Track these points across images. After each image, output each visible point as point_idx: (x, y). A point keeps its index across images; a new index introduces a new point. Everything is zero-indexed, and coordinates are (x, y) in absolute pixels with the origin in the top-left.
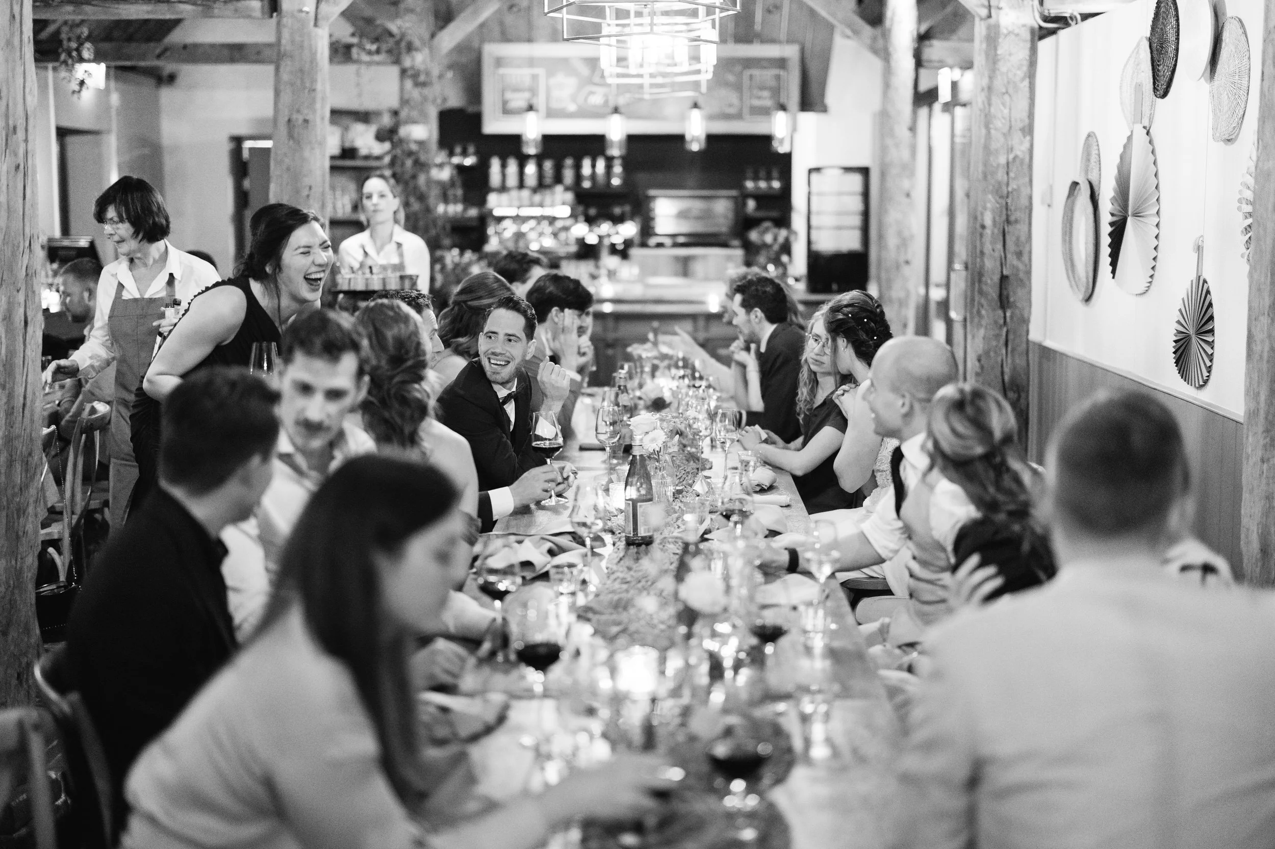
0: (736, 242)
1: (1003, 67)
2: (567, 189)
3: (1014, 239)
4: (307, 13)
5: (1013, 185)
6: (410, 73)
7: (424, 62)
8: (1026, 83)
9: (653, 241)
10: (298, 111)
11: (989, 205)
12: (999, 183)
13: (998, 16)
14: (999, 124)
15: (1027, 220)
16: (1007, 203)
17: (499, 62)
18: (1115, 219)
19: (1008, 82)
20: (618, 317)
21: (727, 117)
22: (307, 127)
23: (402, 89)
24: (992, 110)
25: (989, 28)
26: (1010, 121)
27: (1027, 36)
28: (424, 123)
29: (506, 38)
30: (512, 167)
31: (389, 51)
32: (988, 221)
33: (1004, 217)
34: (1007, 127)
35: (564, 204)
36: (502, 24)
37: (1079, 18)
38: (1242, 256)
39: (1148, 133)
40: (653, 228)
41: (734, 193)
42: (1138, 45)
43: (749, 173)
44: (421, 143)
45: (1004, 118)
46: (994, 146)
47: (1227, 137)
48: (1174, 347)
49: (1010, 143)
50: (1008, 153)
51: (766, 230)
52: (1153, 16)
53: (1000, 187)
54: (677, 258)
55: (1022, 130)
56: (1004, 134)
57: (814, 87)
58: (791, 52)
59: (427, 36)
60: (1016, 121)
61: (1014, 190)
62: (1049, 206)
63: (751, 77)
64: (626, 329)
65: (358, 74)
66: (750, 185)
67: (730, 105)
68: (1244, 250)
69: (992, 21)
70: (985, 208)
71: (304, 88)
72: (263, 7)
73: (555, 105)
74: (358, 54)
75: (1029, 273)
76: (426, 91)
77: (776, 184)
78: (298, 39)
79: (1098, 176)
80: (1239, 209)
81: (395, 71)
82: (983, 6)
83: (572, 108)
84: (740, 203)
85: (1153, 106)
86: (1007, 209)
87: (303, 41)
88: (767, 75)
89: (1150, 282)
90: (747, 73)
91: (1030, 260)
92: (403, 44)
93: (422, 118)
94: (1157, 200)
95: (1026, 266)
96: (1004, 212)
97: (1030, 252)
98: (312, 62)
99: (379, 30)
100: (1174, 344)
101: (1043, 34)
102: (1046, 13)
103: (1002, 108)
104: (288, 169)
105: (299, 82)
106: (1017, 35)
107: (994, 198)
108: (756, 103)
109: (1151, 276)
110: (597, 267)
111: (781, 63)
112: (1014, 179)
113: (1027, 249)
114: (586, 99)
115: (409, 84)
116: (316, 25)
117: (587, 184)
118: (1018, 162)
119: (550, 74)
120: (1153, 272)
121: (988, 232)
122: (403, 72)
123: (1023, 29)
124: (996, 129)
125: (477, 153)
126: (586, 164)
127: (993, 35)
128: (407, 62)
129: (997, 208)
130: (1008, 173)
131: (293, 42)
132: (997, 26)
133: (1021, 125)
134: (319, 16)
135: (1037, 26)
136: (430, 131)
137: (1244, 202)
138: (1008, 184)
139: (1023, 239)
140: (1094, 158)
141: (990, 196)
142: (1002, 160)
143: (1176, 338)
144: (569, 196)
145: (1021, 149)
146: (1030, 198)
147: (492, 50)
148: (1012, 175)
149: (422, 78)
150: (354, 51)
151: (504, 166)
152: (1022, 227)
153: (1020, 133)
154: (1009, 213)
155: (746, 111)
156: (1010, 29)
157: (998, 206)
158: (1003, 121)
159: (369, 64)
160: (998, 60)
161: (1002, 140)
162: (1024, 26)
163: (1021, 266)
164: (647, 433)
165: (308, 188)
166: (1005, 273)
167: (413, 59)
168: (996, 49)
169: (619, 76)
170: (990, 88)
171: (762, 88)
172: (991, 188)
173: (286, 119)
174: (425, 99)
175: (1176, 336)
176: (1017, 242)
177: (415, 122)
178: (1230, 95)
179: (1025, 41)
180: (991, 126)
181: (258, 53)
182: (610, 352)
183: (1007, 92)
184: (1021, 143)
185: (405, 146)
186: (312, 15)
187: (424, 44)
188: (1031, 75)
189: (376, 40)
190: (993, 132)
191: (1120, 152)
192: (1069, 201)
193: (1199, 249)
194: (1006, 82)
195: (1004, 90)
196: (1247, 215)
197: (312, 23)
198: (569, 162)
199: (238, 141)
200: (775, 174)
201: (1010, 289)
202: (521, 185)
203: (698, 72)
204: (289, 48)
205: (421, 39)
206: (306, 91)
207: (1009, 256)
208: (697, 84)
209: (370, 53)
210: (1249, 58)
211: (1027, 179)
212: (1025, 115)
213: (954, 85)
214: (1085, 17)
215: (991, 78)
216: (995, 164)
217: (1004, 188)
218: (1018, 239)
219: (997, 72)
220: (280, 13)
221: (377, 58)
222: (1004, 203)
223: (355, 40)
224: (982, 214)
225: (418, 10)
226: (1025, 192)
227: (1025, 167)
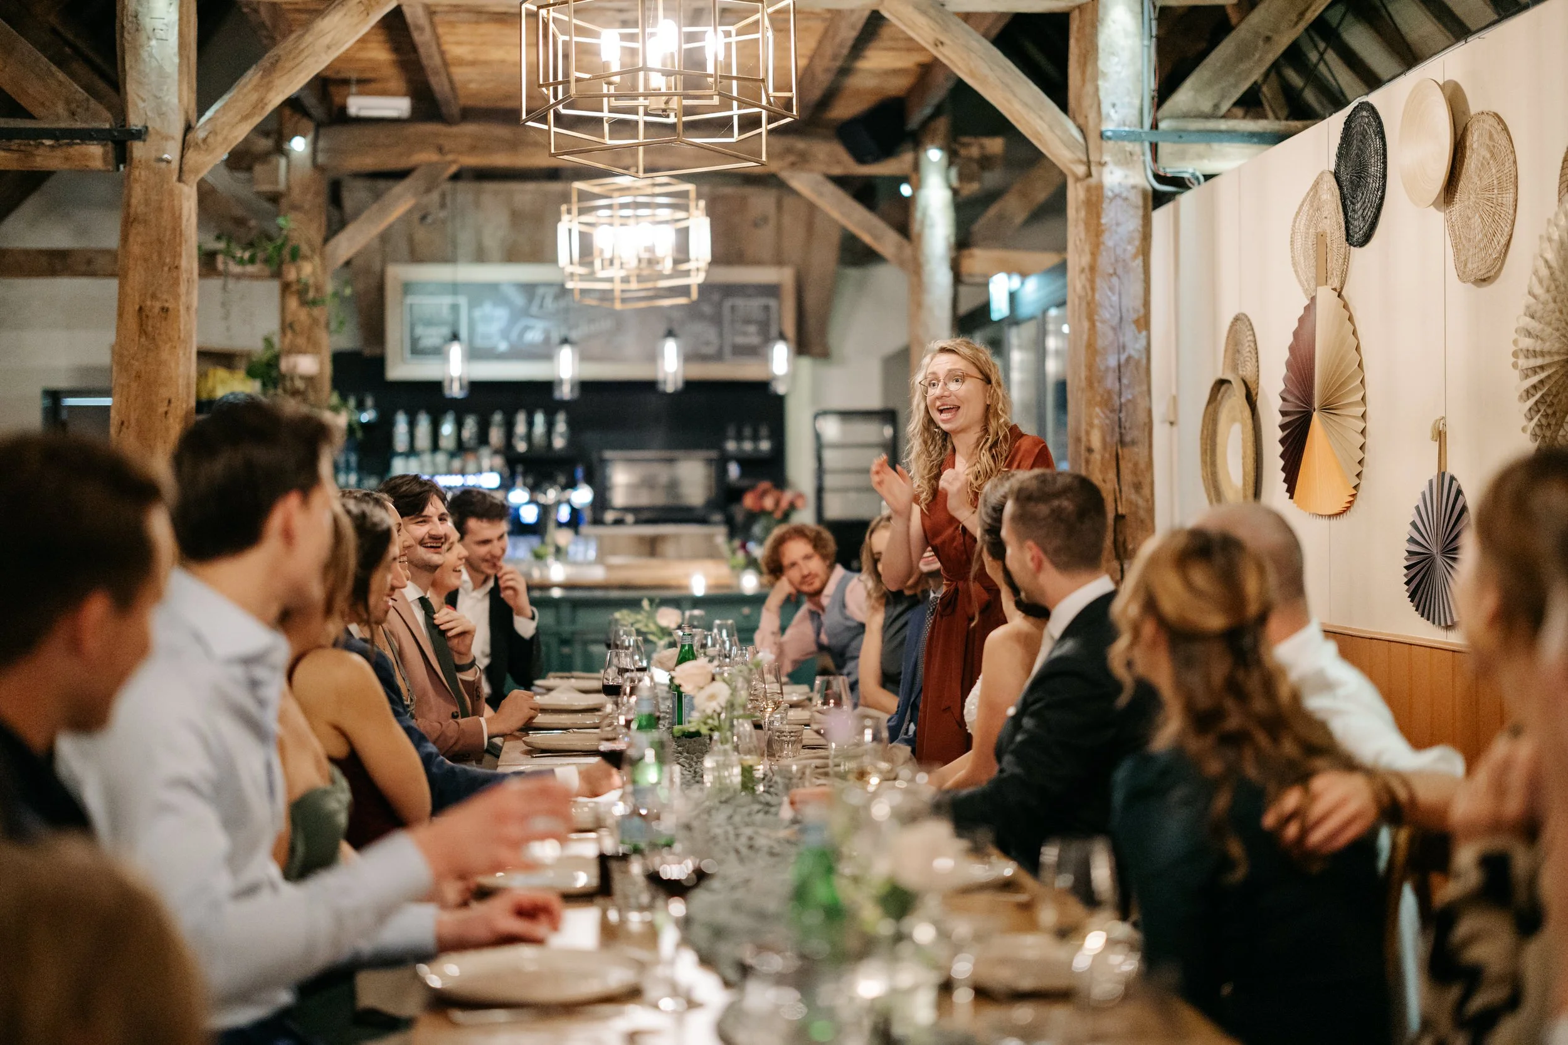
0: (717, 517)
1: (1109, 241)
2: (496, 452)
3: (1130, 465)
4: (168, 162)
5: (1127, 396)
6: (294, 288)
7: (314, 273)
8: (1139, 261)
9: (609, 516)
10: (154, 296)
11: (1096, 422)
12: (1109, 392)
13: (1100, 175)
14: (1106, 314)
15: (1147, 440)
16: (1120, 419)
17: (407, 288)
18: (1288, 419)
19: (1117, 261)
20: (576, 605)
21: (704, 358)
22: (166, 319)
23: (283, 309)
24: (1097, 296)
25: (1088, 190)
26: (1120, 310)
27: (1140, 202)
28: (312, 353)
29: (416, 257)
30: (424, 425)
31: (267, 261)
32: (1096, 441)
33: (1117, 437)
34: (1116, 319)
35: (492, 470)
36: (411, 240)
37: (1202, 179)
38: (1524, 429)
39: (1339, 295)
40: (610, 501)
41: (713, 454)
42: (1316, 184)
43: (731, 431)
44: (310, 380)
45: (1112, 306)
46: (1100, 343)
47: (1481, 274)
48: (1406, 576)
49: (1121, 340)
50: (1119, 353)
51: (764, 493)
52: (1339, 141)
53: (1110, 398)
54: (641, 539)
55: (1136, 322)
56: (1114, 329)
57: (812, 323)
58: (783, 276)
59: (318, 240)
60: (1128, 311)
61: (1129, 401)
62: (1172, 423)
63: (733, 308)
64: (588, 619)
65: (224, 288)
66: (731, 446)
67: (707, 343)
68: (1524, 422)
69: (1093, 181)
70: (1091, 425)
71: (164, 264)
72: (105, 154)
73: (479, 343)
74: (226, 264)
75: (1151, 511)
76: (316, 312)
77: (765, 445)
78: (154, 197)
79: (1255, 369)
80: (1515, 366)
81: (275, 286)
82: (1081, 162)
83: (503, 346)
84: (720, 465)
85: (1346, 259)
86: (1120, 427)
87: (161, 201)
88: (754, 305)
89: (1353, 496)
90: (728, 303)
91: (1152, 494)
92: (286, 252)
93: (312, 347)
94: (1362, 382)
95: (1147, 501)
96: (1117, 429)
97: (1152, 484)
98: (174, 229)
99: (254, 233)
100: (1405, 571)
101: (1158, 200)
102: (1161, 173)
103: (1109, 293)
104: (138, 376)
105: (155, 257)
106: (1126, 199)
107: (1104, 413)
108: (740, 340)
109: (1356, 487)
110: (543, 542)
111: (772, 290)
112: (1128, 386)
113: (1148, 480)
114: (521, 335)
115: (293, 303)
116: (180, 179)
117: (521, 447)
118: (1132, 364)
119: (473, 304)
120: (1357, 481)
121: (1097, 457)
122: (286, 287)
123: (1134, 192)
124: (1103, 322)
125: (377, 406)
126: (521, 420)
127: (1094, 198)
128: (291, 275)
129: (1107, 425)
130: (1120, 380)
131: (147, 202)
132: (1100, 187)
133: (1135, 316)
134: (185, 168)
135: (1149, 188)
136: (322, 364)
137: (1521, 356)
138: (1120, 395)
139: (1142, 465)
140: (1246, 349)
141: (1098, 410)
142: (1112, 362)
143: (1407, 563)
144: (498, 461)
145: (1135, 348)
146: (1150, 412)
147: (398, 273)
148: (1125, 381)
149: (311, 294)
150: (220, 260)
151: (412, 425)
152: (1140, 451)
153: (1133, 327)
154: (1123, 431)
155: (727, 350)
156: (1117, 191)
157: (1107, 421)
158: (1112, 310)
159: (239, 277)
160: (1103, 231)
161: (1111, 334)
162: (1134, 187)
163: (1141, 502)
164: (702, 688)
165: (167, 401)
166: (1121, 510)
167: (299, 271)
168: (1099, 217)
169: (583, 278)
170: (1092, 268)
171: (748, 321)
172: (1098, 398)
173: (137, 307)
174: (315, 321)
175: (1406, 559)
176: (1135, 471)
177: (301, 351)
178: (1484, 216)
179: (1137, 207)
180: (1096, 317)
181: (89, 262)
182: (566, 650)
183: (1115, 273)
184: (1136, 339)
185: (288, 384)
186: (175, 165)
187: (313, 251)
188: (1145, 251)
189: (251, 245)
190: (1098, 324)
191: (1294, 329)
192: (1210, 407)
193: (1440, 436)
194: (1113, 260)
195: (1111, 271)
196: (1530, 372)
197: (175, 177)
198: (498, 417)
199: (54, 396)
200: (764, 431)
201: (1128, 531)
202: (435, 447)
203: (687, 273)
204: (141, 209)
205: (309, 243)
206: (166, 269)
207: (1125, 489)
208: (685, 290)
209: (241, 262)
210: (1515, 162)
211: (1145, 388)
212: (1139, 303)
213: (1013, 297)
214: (1208, 177)
215: (1094, 255)
216: (1102, 368)
217: (1116, 398)
218: (1136, 465)
219: (1102, 247)
220: (130, 165)
221: (250, 269)
222: (1116, 418)
223: (221, 245)
224: (1088, 433)
225: (307, 206)
226: (1142, 404)
227: (1142, 371)
